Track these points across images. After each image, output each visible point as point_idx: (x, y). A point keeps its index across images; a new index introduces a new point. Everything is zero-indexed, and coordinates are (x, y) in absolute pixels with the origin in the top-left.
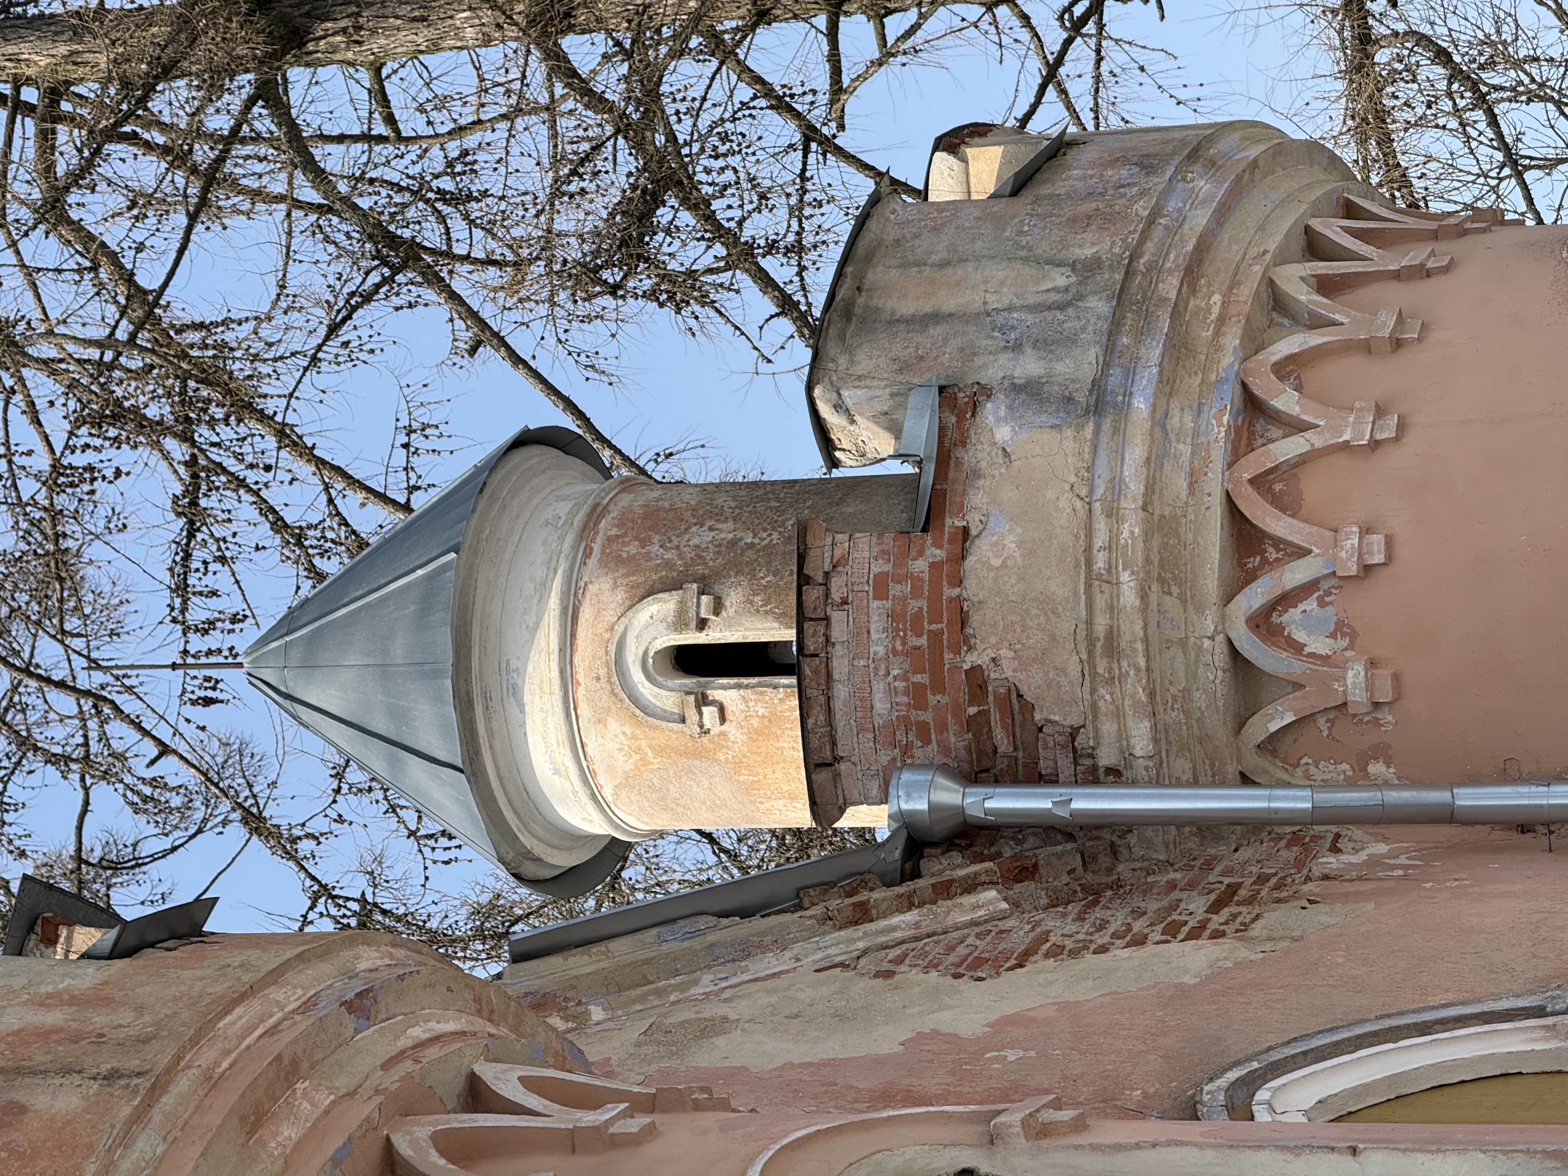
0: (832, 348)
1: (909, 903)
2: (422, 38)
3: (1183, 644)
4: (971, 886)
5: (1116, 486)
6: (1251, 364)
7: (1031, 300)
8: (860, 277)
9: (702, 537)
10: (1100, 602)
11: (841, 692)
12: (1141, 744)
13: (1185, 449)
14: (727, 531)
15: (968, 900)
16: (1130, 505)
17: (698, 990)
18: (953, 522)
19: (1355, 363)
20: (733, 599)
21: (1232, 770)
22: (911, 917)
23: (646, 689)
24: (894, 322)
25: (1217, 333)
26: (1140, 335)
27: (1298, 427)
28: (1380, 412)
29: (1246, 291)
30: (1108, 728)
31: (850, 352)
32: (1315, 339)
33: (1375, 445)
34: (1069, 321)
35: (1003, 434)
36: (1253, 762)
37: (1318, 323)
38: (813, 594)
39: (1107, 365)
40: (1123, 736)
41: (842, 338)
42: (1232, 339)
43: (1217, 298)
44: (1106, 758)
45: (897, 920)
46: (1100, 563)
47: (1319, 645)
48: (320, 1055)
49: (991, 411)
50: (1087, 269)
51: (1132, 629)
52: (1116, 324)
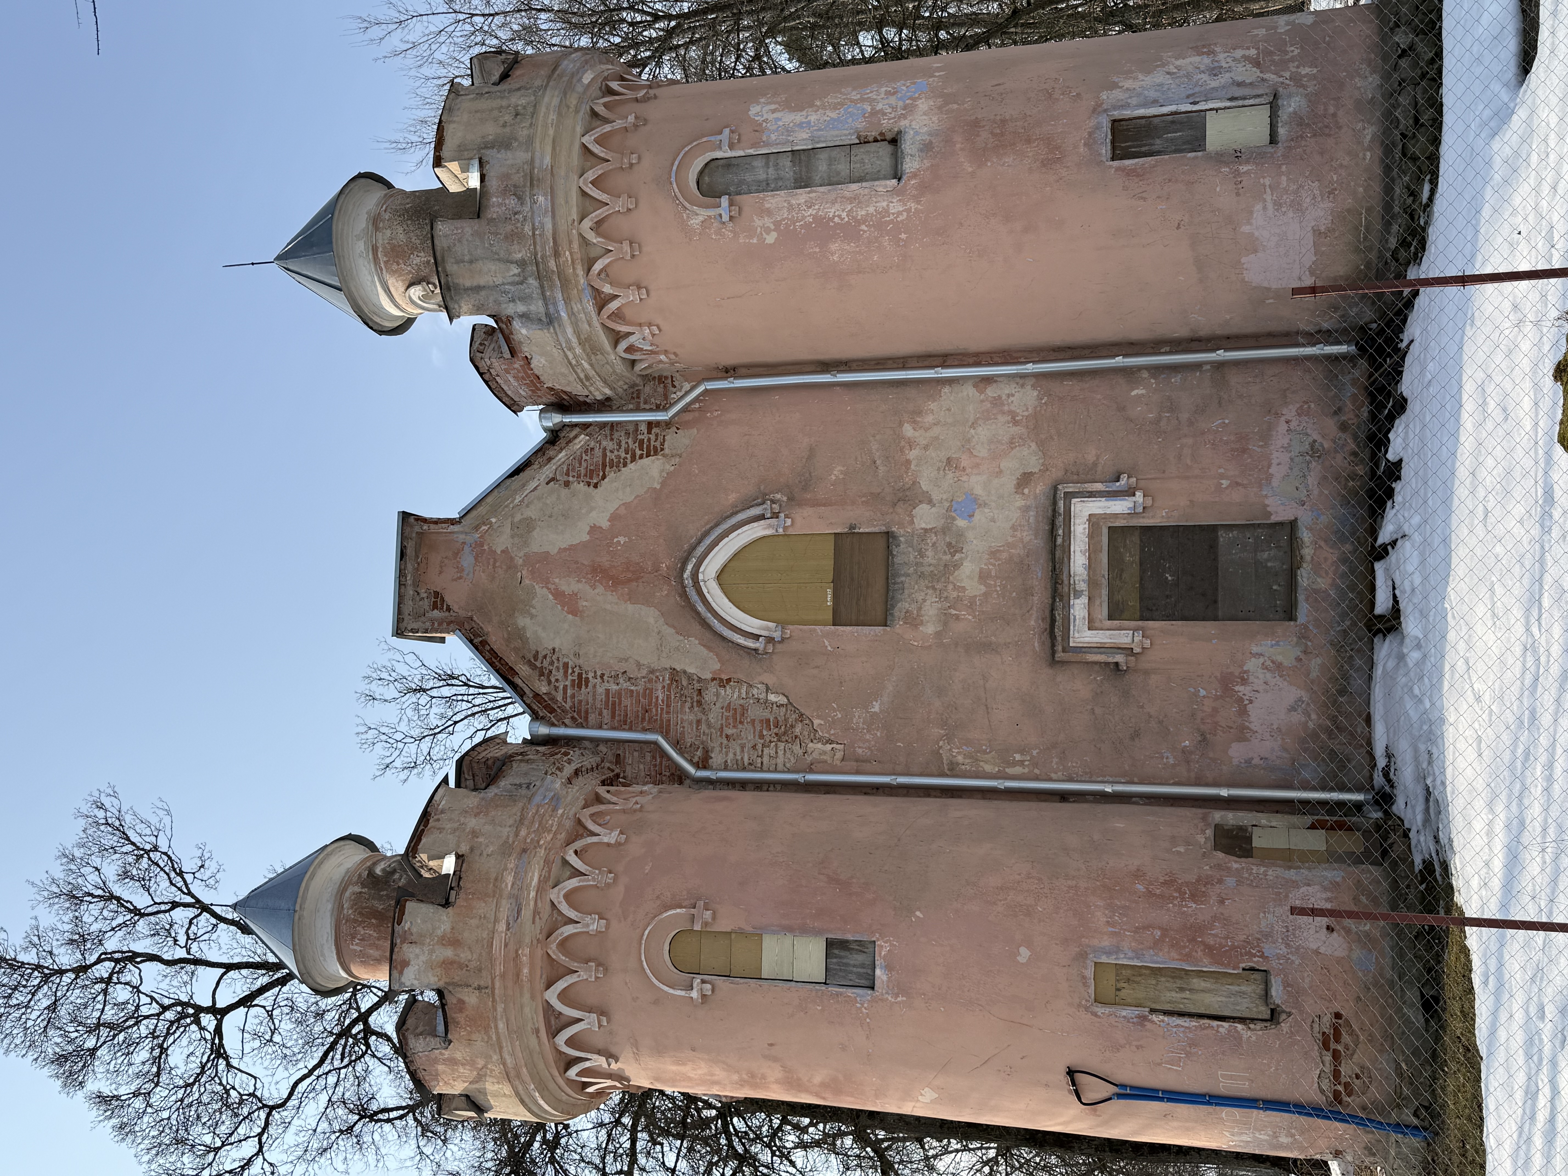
0: (451, 305)
3: (607, 363)
5: (568, 341)
6: (590, 277)
7: (510, 280)
8: (445, 271)
10: (579, 371)
13: (582, 315)
15: (577, 441)
16: (574, 342)
18: (521, 355)
19: (621, 264)
22: (563, 453)
24: (466, 290)
25: (574, 269)
26: (552, 287)
27: (615, 297)
28: (639, 289)
29: (575, 243)
31: (457, 302)
32: (608, 259)
33: (642, 300)
34: (526, 289)
35: (524, 331)
37: (604, 251)
39: (546, 305)
41: (452, 298)
42: (580, 272)
43: (567, 253)
45: (560, 456)
46: (574, 362)
47: (648, 347)
49: (516, 324)
50: (522, 264)
51: (592, 373)
52: (542, 287)
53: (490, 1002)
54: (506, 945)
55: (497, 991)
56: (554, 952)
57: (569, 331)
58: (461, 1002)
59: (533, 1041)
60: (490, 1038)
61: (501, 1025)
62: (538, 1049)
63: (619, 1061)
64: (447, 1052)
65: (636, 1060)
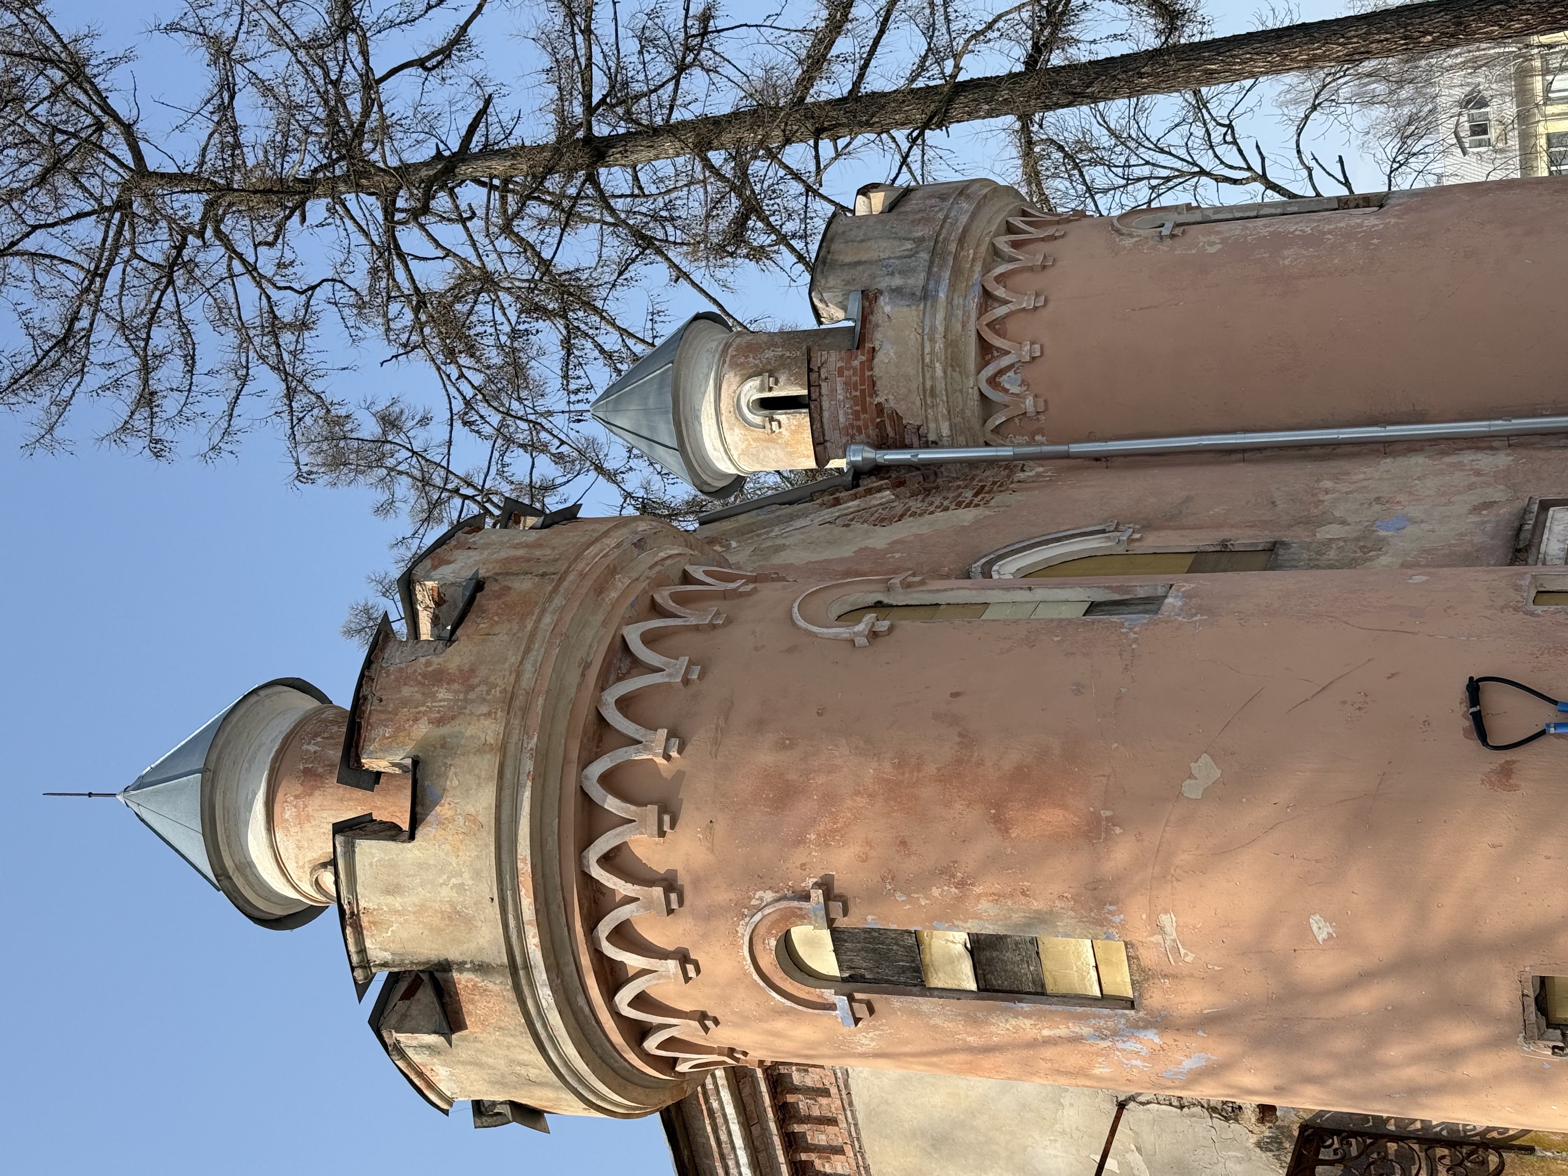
0: (818, 276)
1: (855, 497)
2: (652, 153)
3: (961, 391)
4: (880, 490)
5: (933, 328)
6: (986, 277)
7: (898, 254)
8: (829, 247)
9: (769, 354)
10: (928, 375)
11: (826, 415)
12: (945, 432)
13: (960, 313)
14: (779, 351)
15: (878, 495)
16: (939, 336)
17: (773, 534)
18: (868, 345)
19: (1026, 276)
20: (782, 379)
21: (981, 441)
22: (856, 502)
23: (749, 416)
24: (843, 265)
25: (972, 265)
26: (941, 267)
27: (1006, 302)
28: (1037, 295)
29: (983, 248)
30: (932, 425)
31: (826, 278)
32: (1010, 266)
33: (1035, 308)
34: (912, 262)
35: (888, 309)
36: (989, 437)
37: (1012, 260)
38: (814, 376)
39: (928, 279)
40: (938, 428)
41: (822, 272)
42: (978, 268)
43: (971, 251)
44: (932, 437)
45: (850, 504)
46: (927, 360)
47: (1015, 389)
48: (624, 564)
49: (882, 300)
50: (920, 241)
51: (940, 386)
52: (931, 263)
53: (550, 588)
54: (604, 557)
55: (566, 584)
56: (662, 597)
57: (940, 315)
58: (507, 589)
59: (573, 678)
60: (522, 627)
61: (547, 619)
62: (573, 695)
63: (685, 753)
64: (436, 661)
65: (716, 743)
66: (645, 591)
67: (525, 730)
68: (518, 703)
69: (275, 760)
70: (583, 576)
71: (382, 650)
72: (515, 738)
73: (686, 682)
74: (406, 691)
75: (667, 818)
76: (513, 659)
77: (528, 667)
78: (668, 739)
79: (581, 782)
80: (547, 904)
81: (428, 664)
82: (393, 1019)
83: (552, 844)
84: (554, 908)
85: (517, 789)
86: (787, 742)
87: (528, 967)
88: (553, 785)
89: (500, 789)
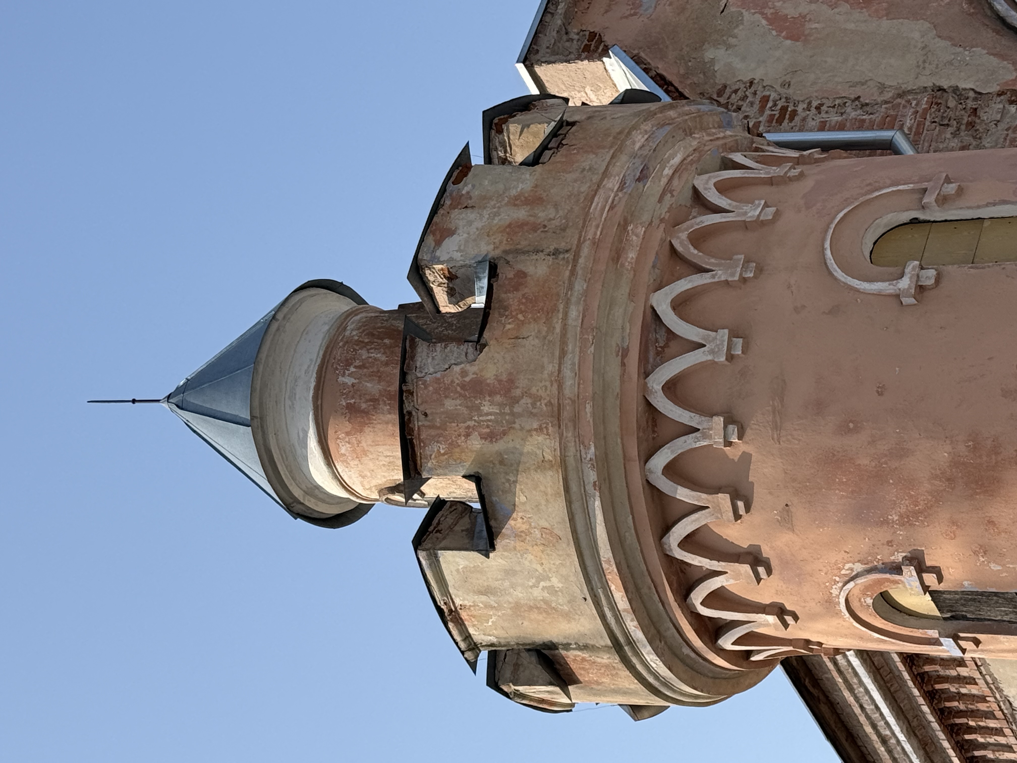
53: (567, 273)
54: (612, 208)
55: (581, 261)
56: (681, 243)
58: (522, 275)
59: (614, 370)
60: (551, 329)
61: (574, 313)
62: (618, 390)
63: (746, 438)
64: (472, 369)
65: (776, 427)
66: (663, 241)
67: (580, 440)
68: (567, 414)
69: (316, 398)
70: (596, 244)
71: (413, 358)
72: (571, 451)
73: (730, 357)
74: (450, 404)
75: (740, 504)
76: (551, 368)
77: (567, 373)
78: (725, 427)
79: (646, 476)
80: (638, 589)
81: (464, 373)
82: (507, 672)
83: (630, 537)
84: (645, 591)
85: (585, 499)
86: (851, 425)
87: (631, 643)
88: (619, 484)
89: (569, 503)
